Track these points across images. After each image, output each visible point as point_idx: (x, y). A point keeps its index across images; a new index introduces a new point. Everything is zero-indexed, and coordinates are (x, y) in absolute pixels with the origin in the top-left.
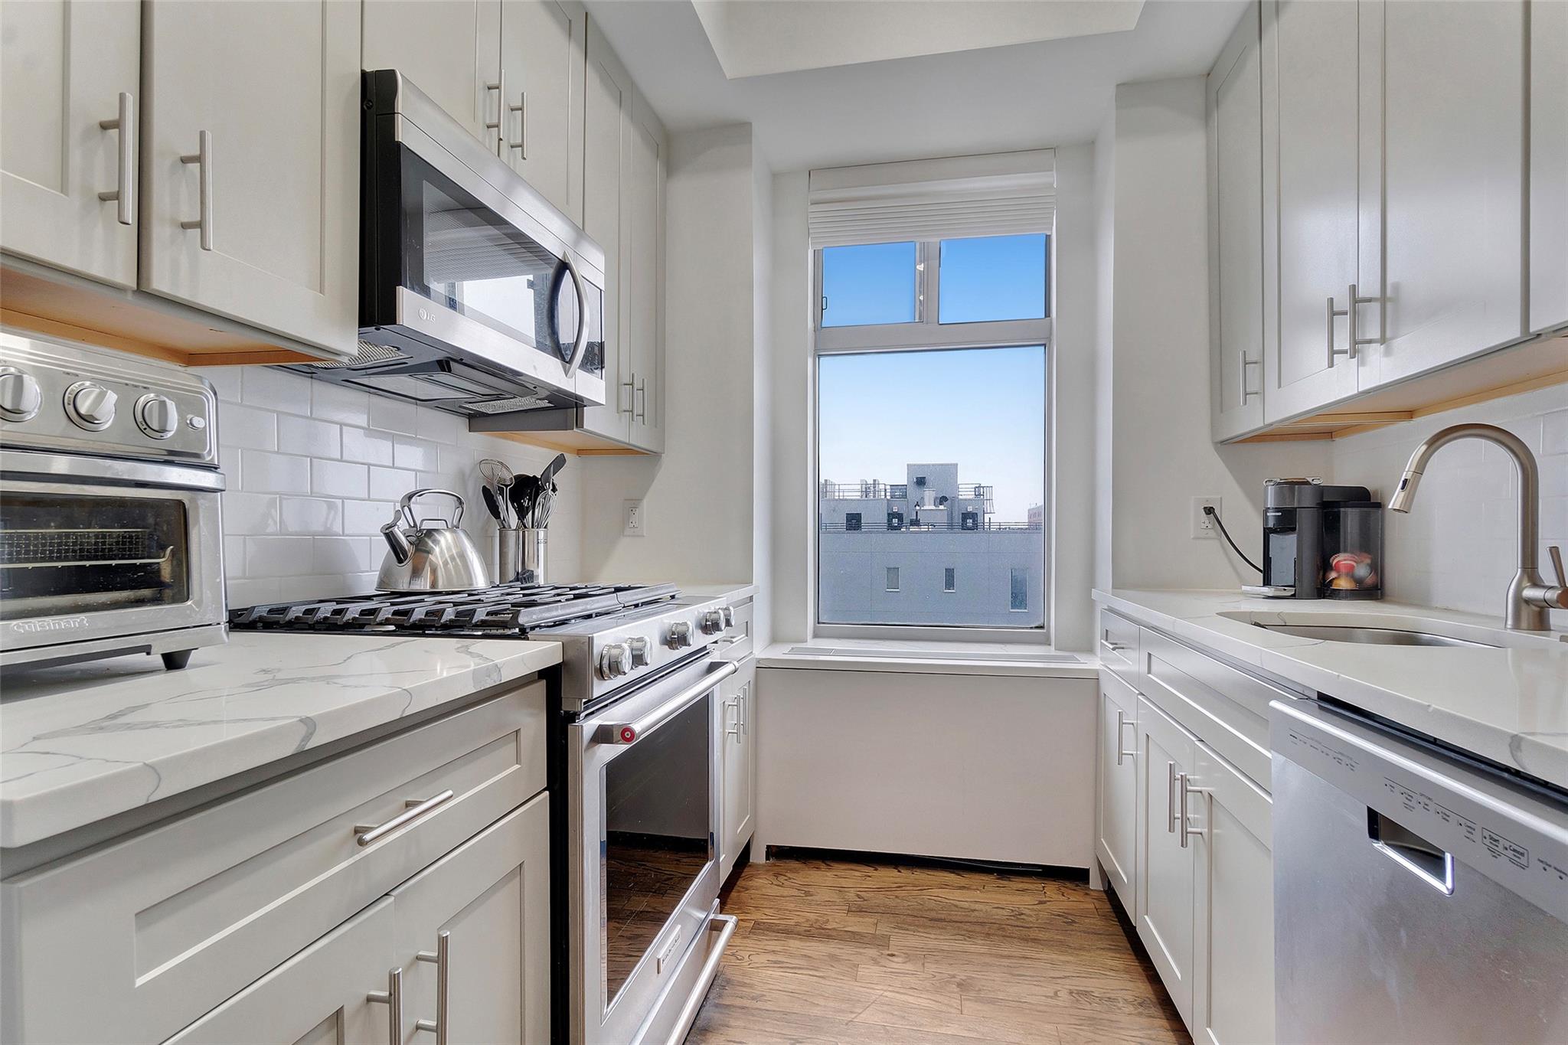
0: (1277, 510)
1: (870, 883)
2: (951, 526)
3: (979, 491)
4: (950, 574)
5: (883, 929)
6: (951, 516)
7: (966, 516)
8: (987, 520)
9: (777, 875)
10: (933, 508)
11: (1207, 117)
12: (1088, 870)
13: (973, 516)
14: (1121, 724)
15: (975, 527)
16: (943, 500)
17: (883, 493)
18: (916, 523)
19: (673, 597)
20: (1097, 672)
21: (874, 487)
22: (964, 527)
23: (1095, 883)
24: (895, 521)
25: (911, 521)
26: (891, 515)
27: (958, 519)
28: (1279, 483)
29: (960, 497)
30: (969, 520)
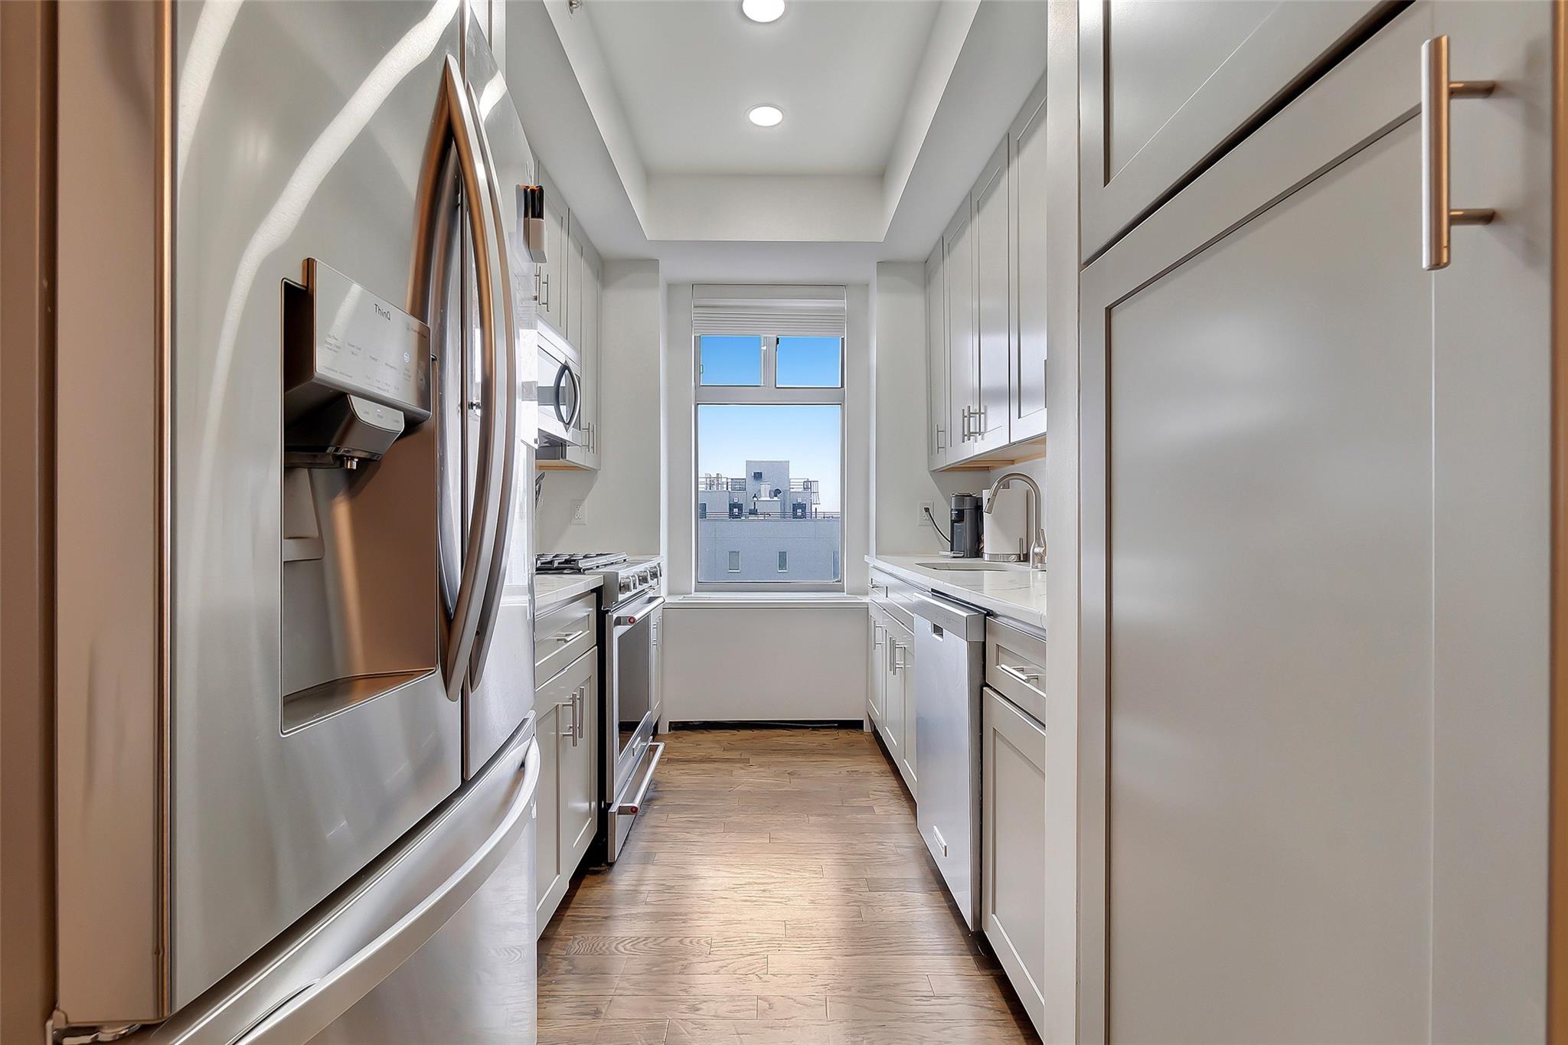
0: (957, 510)
1: (735, 738)
2: (783, 515)
3: (808, 485)
4: (783, 556)
5: (745, 756)
6: (783, 504)
7: (795, 507)
8: (814, 510)
9: (677, 738)
10: (769, 499)
11: (925, 287)
12: (862, 721)
13: (803, 507)
14: (875, 627)
15: (803, 516)
16: (777, 492)
17: (725, 486)
18: (754, 512)
19: (625, 560)
20: (867, 604)
21: (718, 481)
22: (795, 516)
23: (867, 728)
24: (736, 510)
25: (750, 510)
26: (732, 506)
27: (789, 510)
28: (957, 496)
29: (792, 490)
30: (799, 510)
